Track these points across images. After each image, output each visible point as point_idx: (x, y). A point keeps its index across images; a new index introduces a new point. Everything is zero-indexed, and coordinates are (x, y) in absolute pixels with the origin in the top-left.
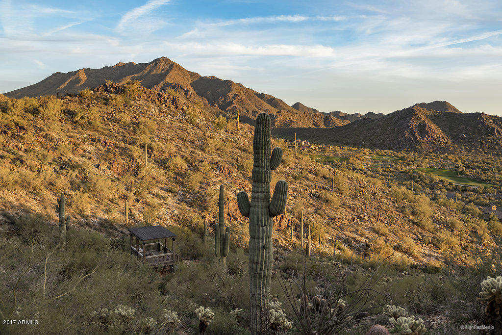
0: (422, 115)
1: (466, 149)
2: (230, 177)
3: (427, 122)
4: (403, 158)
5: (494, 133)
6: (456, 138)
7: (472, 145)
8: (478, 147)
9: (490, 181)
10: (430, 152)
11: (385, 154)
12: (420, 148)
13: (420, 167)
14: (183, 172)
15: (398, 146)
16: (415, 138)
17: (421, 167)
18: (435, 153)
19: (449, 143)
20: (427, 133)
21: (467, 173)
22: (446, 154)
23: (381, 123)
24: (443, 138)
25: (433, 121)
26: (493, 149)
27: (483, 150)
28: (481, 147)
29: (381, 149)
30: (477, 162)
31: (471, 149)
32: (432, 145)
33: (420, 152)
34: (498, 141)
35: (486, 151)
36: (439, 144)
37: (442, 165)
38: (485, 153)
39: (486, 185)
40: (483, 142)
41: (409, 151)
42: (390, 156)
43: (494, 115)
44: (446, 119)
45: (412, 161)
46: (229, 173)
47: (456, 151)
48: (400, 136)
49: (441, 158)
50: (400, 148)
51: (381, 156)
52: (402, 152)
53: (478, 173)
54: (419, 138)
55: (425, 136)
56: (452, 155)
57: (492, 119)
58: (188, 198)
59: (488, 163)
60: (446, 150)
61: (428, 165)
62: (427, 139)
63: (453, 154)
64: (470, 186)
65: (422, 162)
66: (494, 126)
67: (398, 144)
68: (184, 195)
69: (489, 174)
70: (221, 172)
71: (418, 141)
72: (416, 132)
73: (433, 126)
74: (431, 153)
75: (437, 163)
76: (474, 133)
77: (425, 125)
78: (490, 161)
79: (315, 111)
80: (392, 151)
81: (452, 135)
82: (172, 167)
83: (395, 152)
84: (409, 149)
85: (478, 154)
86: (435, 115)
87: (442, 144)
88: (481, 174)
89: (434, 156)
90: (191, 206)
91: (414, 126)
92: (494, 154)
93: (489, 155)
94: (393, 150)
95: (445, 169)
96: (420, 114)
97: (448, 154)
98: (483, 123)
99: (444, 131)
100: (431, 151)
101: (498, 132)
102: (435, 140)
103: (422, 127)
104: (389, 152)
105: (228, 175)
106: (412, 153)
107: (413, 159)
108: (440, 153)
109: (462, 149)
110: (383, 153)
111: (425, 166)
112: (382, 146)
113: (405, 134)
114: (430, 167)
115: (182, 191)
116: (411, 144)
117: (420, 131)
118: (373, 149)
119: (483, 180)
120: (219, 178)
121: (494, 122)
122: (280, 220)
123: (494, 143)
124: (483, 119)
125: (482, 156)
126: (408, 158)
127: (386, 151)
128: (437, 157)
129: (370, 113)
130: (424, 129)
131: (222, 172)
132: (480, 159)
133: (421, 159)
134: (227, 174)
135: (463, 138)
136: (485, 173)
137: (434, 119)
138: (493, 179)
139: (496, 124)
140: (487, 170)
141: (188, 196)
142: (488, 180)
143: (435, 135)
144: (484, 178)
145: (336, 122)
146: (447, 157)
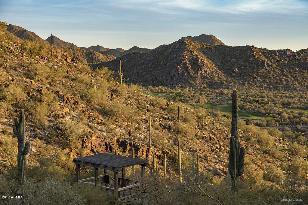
0: (194, 49)
1: (239, 83)
2: (76, 108)
3: (199, 56)
4: (179, 94)
5: (264, 66)
6: (229, 72)
7: (245, 79)
8: (250, 81)
9: (269, 114)
10: (204, 88)
11: (160, 91)
12: (194, 83)
13: (198, 104)
14: (21, 103)
15: (172, 82)
16: (189, 73)
17: (200, 103)
18: (210, 89)
19: (223, 77)
20: (200, 67)
21: (247, 107)
22: (221, 89)
23: (152, 58)
24: (216, 72)
25: (205, 54)
26: (265, 82)
27: (256, 84)
28: (253, 81)
29: (154, 85)
30: (252, 96)
31: (243, 83)
32: (206, 80)
33: (194, 88)
34: (269, 74)
35: (258, 85)
36: (213, 79)
37: (220, 100)
38: (257, 87)
39: (268, 119)
40: (255, 76)
41: (184, 87)
42: (165, 92)
43: (263, 48)
44: (218, 53)
45: (189, 97)
46: (74, 104)
47: (230, 86)
48: (173, 71)
49: (217, 93)
50: (173, 84)
51: (155, 93)
52: (177, 88)
53: (256, 107)
54: (192, 73)
55: (198, 71)
56: (226, 90)
57: (261, 52)
58: (40, 134)
59: (262, 97)
60: (220, 85)
61: (206, 101)
62: (201, 74)
63: (228, 88)
64: (252, 120)
65: (199, 98)
66: (264, 59)
67: (172, 79)
68: (34, 130)
69: (267, 107)
70: (65, 102)
71: (192, 76)
72: (190, 67)
73: (205, 60)
74: (206, 88)
75: (214, 99)
76: (245, 66)
77: (197, 59)
78: (263, 95)
79: (72, 45)
80: (166, 88)
81: (224, 69)
82: (9, 97)
83: (169, 89)
84: (183, 85)
85: (251, 88)
86: (206, 48)
87: (216, 79)
88: (259, 107)
89: (210, 92)
90: (48, 143)
91: (186, 60)
92: (266, 88)
93: (262, 89)
94: (167, 86)
95: (223, 104)
96: (191, 47)
97: (223, 89)
98: (254, 56)
99: (216, 65)
100: (205, 86)
101: (268, 65)
102: (208, 75)
103: (195, 61)
104: (163, 88)
105: (74, 107)
106: (187, 89)
107: (190, 95)
108: (214, 88)
109: (235, 83)
110: (157, 89)
111: (203, 102)
112: (155, 82)
113: (178, 69)
114: (209, 103)
115: (29, 125)
116: (185, 80)
117: (193, 65)
118: (146, 86)
119: (263, 114)
120: (65, 110)
121: (264, 55)
122: (147, 154)
123: (265, 77)
124: (253, 52)
125: (255, 90)
126: (185, 94)
127: (160, 87)
128: (212, 92)
129: (135, 48)
130: (197, 63)
131: (67, 103)
132: (253, 93)
133: (197, 94)
134: (72, 105)
135: (235, 72)
136: (262, 106)
137: (207, 52)
138: (272, 112)
139: (266, 57)
140: (263, 103)
141: (38, 131)
142: (267, 113)
143: (208, 69)
144: (264, 112)
145: (100, 57)
146: (222, 92)
